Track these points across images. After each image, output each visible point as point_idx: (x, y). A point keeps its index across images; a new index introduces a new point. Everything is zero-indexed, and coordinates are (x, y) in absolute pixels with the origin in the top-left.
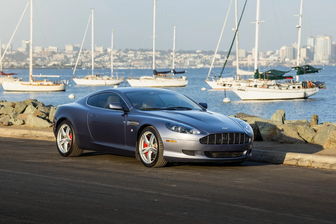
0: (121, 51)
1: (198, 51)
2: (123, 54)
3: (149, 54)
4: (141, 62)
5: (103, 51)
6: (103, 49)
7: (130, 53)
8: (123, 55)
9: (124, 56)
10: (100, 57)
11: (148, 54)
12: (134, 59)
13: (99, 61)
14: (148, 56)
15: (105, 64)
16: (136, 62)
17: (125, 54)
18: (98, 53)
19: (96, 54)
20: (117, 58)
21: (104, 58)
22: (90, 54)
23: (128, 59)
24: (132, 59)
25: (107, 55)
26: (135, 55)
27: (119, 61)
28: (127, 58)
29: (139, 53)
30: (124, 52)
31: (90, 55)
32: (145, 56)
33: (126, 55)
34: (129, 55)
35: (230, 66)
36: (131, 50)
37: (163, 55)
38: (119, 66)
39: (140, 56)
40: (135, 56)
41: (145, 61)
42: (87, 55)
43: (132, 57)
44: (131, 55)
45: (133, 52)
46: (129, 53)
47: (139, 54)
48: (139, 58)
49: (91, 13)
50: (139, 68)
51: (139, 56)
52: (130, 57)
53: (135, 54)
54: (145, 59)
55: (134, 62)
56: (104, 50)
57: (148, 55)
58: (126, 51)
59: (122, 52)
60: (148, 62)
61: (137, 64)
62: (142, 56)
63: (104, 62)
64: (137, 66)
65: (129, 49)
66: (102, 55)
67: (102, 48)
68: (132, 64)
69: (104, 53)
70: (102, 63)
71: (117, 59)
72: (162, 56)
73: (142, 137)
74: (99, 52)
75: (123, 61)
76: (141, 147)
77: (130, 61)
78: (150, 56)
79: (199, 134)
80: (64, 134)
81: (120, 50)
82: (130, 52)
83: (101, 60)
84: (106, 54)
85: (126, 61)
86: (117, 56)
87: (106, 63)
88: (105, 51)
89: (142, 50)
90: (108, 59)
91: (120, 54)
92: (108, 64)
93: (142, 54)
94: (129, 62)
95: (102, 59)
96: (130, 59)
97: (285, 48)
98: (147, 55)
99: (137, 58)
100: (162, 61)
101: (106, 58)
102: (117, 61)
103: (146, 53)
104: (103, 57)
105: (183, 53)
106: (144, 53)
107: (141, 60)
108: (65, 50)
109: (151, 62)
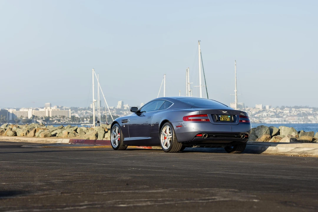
0: (278, 108)
2: (279, 110)
3: (303, 111)
4: (295, 118)
5: (262, 108)
6: (262, 106)
7: (286, 110)
8: (280, 111)
9: (280, 112)
10: (260, 113)
11: (302, 110)
12: (289, 115)
13: (258, 116)
14: (302, 113)
15: (263, 119)
16: (290, 118)
17: (281, 111)
18: (257, 109)
19: (256, 111)
20: (274, 114)
21: (262, 114)
22: (250, 111)
23: (284, 115)
24: (287, 116)
25: (266, 112)
26: (290, 111)
27: (275, 116)
28: (283, 114)
29: (293, 109)
30: (280, 109)
31: (250, 112)
32: (299, 112)
33: (282, 111)
34: (284, 112)
36: (287, 107)
37: (315, 111)
38: (275, 121)
39: (294, 112)
40: (290, 112)
41: (298, 117)
42: (248, 111)
43: (287, 113)
44: (286, 111)
45: (288, 109)
46: (284, 110)
47: (294, 110)
48: (293, 114)
49: (164, 78)
50: (292, 123)
51: (293, 112)
52: (285, 113)
53: (290, 110)
54: (299, 115)
56: (263, 107)
57: (302, 112)
58: (283, 108)
59: (279, 109)
60: (301, 118)
61: (292, 119)
62: (296, 112)
63: (262, 117)
64: (291, 121)
65: (285, 106)
66: (261, 112)
68: (287, 119)
69: (262, 109)
70: (261, 118)
71: (274, 115)
72: (314, 113)
74: (258, 109)
75: (278, 117)
77: (285, 116)
78: (303, 113)
81: (278, 107)
82: (286, 109)
83: (259, 116)
84: (264, 111)
85: (282, 117)
86: (274, 112)
87: (264, 119)
88: (264, 108)
89: (296, 107)
90: (266, 115)
91: (276, 111)
92: (265, 119)
93: (296, 111)
94: (284, 118)
95: (261, 115)
96: (285, 115)
98: (300, 112)
99: (292, 114)
100: (314, 117)
101: (265, 114)
102: (273, 116)
103: (300, 109)
104: (262, 113)
106: (298, 110)
107: (295, 116)
109: (303, 117)
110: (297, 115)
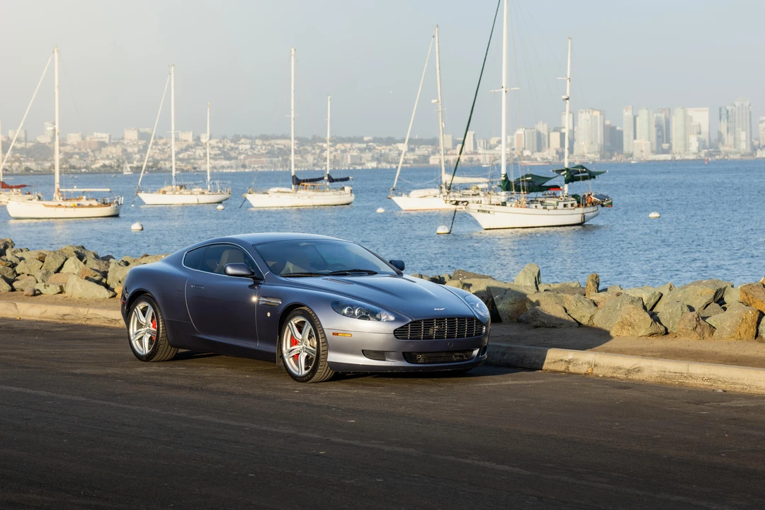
0: (226, 140)
1: (366, 139)
2: (229, 144)
3: (278, 144)
4: (263, 159)
5: (194, 140)
6: (193, 136)
7: (242, 143)
8: (230, 147)
9: (232, 149)
10: (189, 151)
11: (276, 144)
12: (250, 153)
13: (186, 157)
14: (276, 148)
15: (197, 164)
16: (254, 159)
17: (233, 145)
18: (183, 142)
19: (181, 146)
20: (219, 152)
21: (195, 152)
22: (168, 145)
23: (240, 154)
24: (247, 154)
25: (202, 148)
26: (251, 146)
27: (222, 157)
28: (237, 152)
29: (258, 142)
30: (232, 141)
31: (169, 147)
32: (269, 147)
33: (236, 146)
34: (240, 147)
35: (425, 165)
36: (245, 137)
37: (303, 145)
38: (223, 167)
39: (261, 147)
40: (252, 148)
41: (269, 157)
42: (164, 147)
43: (246, 150)
44: (244, 146)
45: (248, 141)
46: (240, 142)
47: (259, 144)
48: (259, 151)
49: (170, 74)
50: (260, 170)
51: (259, 147)
52: (242, 150)
53: (251, 144)
54: (271, 153)
55: (249, 160)
56: (195, 138)
57: (276, 146)
58: (236, 139)
59: (229, 141)
60: (275, 159)
61: (255, 163)
62: (264, 147)
63: (195, 159)
64: (256, 166)
65: (241, 136)
66: (192, 148)
67: (191, 133)
68: (247, 162)
69: (194, 143)
70: (192, 161)
71: (219, 155)
72: (301, 148)
73: (288, 327)
74: (185, 141)
75: (229, 158)
76: (286, 346)
77: (242, 157)
78: (278, 149)
79: (392, 321)
80: (143, 320)
81: (224, 138)
82: (243, 141)
83: (189, 156)
84: (198, 145)
85: (236, 158)
86: (219, 149)
87: (200, 162)
88: (198, 139)
89: (264, 138)
90: (202, 155)
91: (224, 145)
92: (202, 164)
93: (265, 145)
94: (241, 160)
95: (191, 155)
96: (242, 153)
97: (523, 133)
98: (273, 146)
99: (256, 152)
100: (302, 156)
101: (199, 152)
102: (218, 157)
103: (272, 142)
104: (194, 150)
105: (339, 143)
106: (267, 143)
107: (262, 155)
108: (123, 139)
109: (280, 158)
110: (268, 153)
